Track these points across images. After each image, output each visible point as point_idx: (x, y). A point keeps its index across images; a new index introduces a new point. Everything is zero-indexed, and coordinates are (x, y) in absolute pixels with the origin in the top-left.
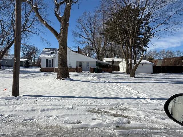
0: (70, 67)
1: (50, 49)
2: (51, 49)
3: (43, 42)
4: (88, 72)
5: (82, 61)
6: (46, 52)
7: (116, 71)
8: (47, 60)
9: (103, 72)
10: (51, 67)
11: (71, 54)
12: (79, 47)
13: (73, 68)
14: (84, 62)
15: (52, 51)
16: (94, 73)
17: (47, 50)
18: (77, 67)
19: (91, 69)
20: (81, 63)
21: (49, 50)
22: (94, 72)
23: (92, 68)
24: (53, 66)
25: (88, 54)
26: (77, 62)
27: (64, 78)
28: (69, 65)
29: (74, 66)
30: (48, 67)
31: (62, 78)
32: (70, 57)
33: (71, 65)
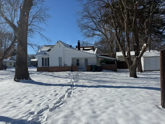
1: (47, 46)
8: (43, 58)
9: (104, 70)
10: (47, 66)
11: (66, 50)
12: (79, 41)
13: (68, 67)
14: (81, 59)
15: (49, 49)
17: (44, 47)
18: (72, 65)
19: (87, 66)
20: (78, 60)
22: (91, 71)
23: (89, 66)
24: (49, 65)
25: (96, 49)
26: (73, 59)
27: (18, 80)
28: (64, 63)
29: (69, 64)
30: (44, 66)
31: (17, 80)
32: (65, 53)
33: (66, 63)
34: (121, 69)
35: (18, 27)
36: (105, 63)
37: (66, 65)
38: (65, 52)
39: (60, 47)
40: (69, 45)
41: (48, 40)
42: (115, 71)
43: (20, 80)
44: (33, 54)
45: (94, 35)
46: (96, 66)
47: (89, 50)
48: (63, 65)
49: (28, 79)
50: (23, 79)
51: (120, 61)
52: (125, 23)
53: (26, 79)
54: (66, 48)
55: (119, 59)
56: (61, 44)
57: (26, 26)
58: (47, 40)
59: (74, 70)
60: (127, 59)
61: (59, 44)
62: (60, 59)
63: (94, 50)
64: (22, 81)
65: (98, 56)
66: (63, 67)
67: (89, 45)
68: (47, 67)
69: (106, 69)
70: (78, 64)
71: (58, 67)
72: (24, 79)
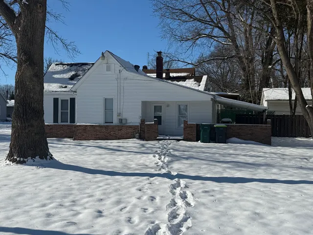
0: (121, 120)
1: (68, 65)
2: (71, 65)
3: (55, 44)
4: (179, 140)
5: (163, 102)
6: (56, 76)
7: (307, 137)
8: (56, 101)
9: (234, 139)
10: (69, 123)
11: (126, 79)
12: (160, 53)
13: (131, 127)
14: (168, 106)
15: (73, 73)
16: (199, 143)
17: (60, 68)
18: (143, 121)
19: (187, 127)
20: (158, 108)
21: (66, 67)
22: (197, 141)
23: (191, 126)
24: (73, 120)
25: (205, 78)
26: (145, 104)
27: (22, 159)
28: (119, 115)
29: (134, 117)
30: (60, 123)
31: (18, 159)
32: (122, 88)
33: (125, 116)
34: (276, 138)
35: (20, 14)
36: (230, 120)
37: (124, 122)
38: (122, 85)
39: (108, 69)
40: (133, 65)
41: (69, 47)
42: (266, 142)
43: (26, 160)
44: (7, 86)
45: (197, 37)
46: (211, 127)
47: (184, 79)
48: (116, 121)
49: (46, 159)
50: (33, 157)
51: (276, 114)
52: (308, 11)
53: (41, 158)
54: (126, 73)
55: (271, 109)
56: (112, 60)
57: (43, 12)
58: (66, 46)
59: (146, 135)
60: (311, 111)
61: (105, 61)
62: (108, 104)
63: (198, 80)
64: (32, 163)
65: (217, 99)
66: (116, 126)
67: (181, 65)
68: (68, 126)
69: (239, 136)
70: (159, 120)
71: (100, 126)
72: (37, 157)
